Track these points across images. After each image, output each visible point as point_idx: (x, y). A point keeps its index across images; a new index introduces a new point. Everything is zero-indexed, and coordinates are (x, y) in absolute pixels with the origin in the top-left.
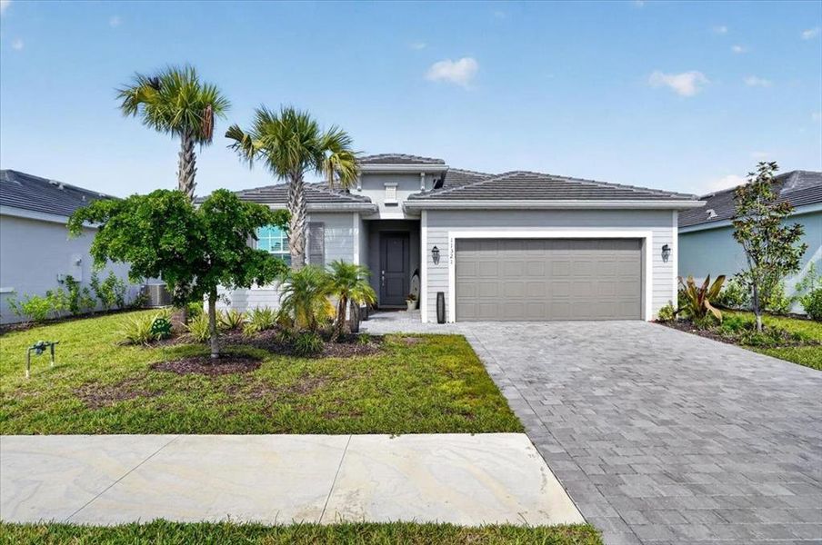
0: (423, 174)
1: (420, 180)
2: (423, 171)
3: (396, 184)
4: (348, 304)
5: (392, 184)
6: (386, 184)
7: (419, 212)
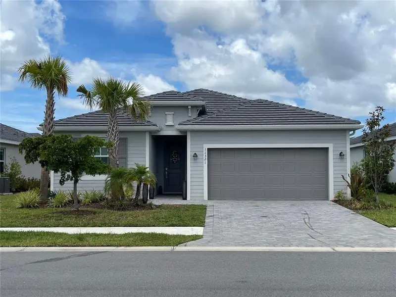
0: (190, 107)
1: (188, 110)
2: (189, 105)
3: (173, 113)
4: (142, 185)
5: (171, 113)
6: (166, 113)
7: (185, 132)
